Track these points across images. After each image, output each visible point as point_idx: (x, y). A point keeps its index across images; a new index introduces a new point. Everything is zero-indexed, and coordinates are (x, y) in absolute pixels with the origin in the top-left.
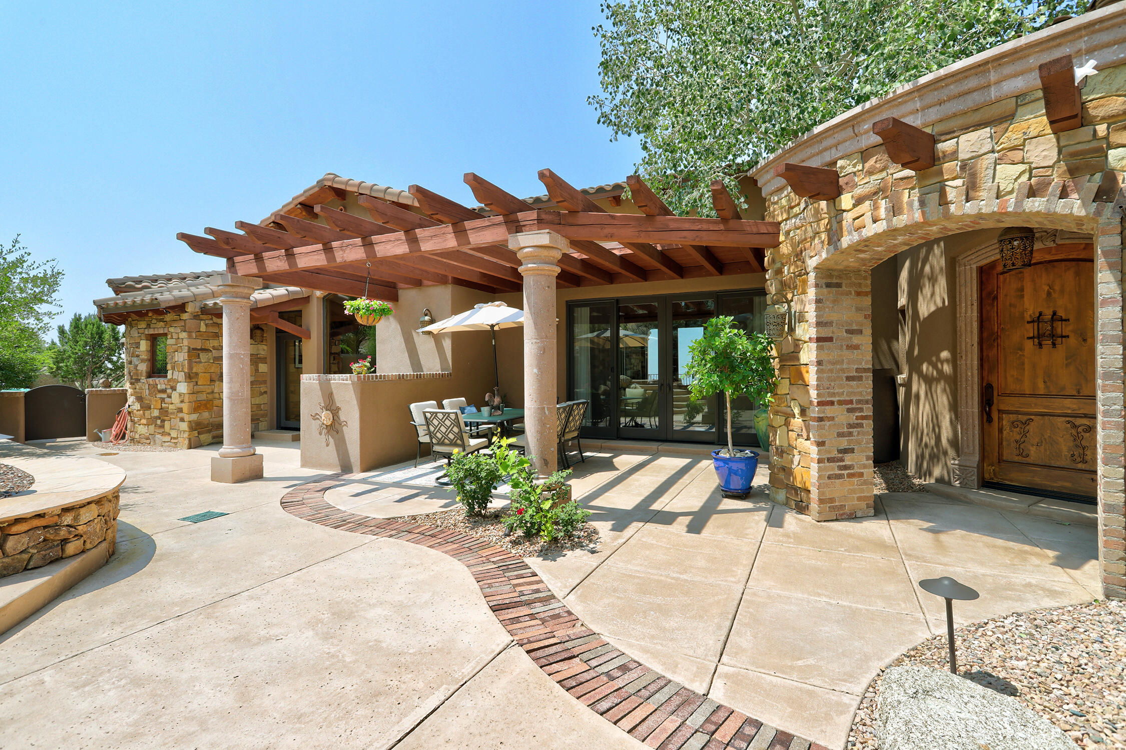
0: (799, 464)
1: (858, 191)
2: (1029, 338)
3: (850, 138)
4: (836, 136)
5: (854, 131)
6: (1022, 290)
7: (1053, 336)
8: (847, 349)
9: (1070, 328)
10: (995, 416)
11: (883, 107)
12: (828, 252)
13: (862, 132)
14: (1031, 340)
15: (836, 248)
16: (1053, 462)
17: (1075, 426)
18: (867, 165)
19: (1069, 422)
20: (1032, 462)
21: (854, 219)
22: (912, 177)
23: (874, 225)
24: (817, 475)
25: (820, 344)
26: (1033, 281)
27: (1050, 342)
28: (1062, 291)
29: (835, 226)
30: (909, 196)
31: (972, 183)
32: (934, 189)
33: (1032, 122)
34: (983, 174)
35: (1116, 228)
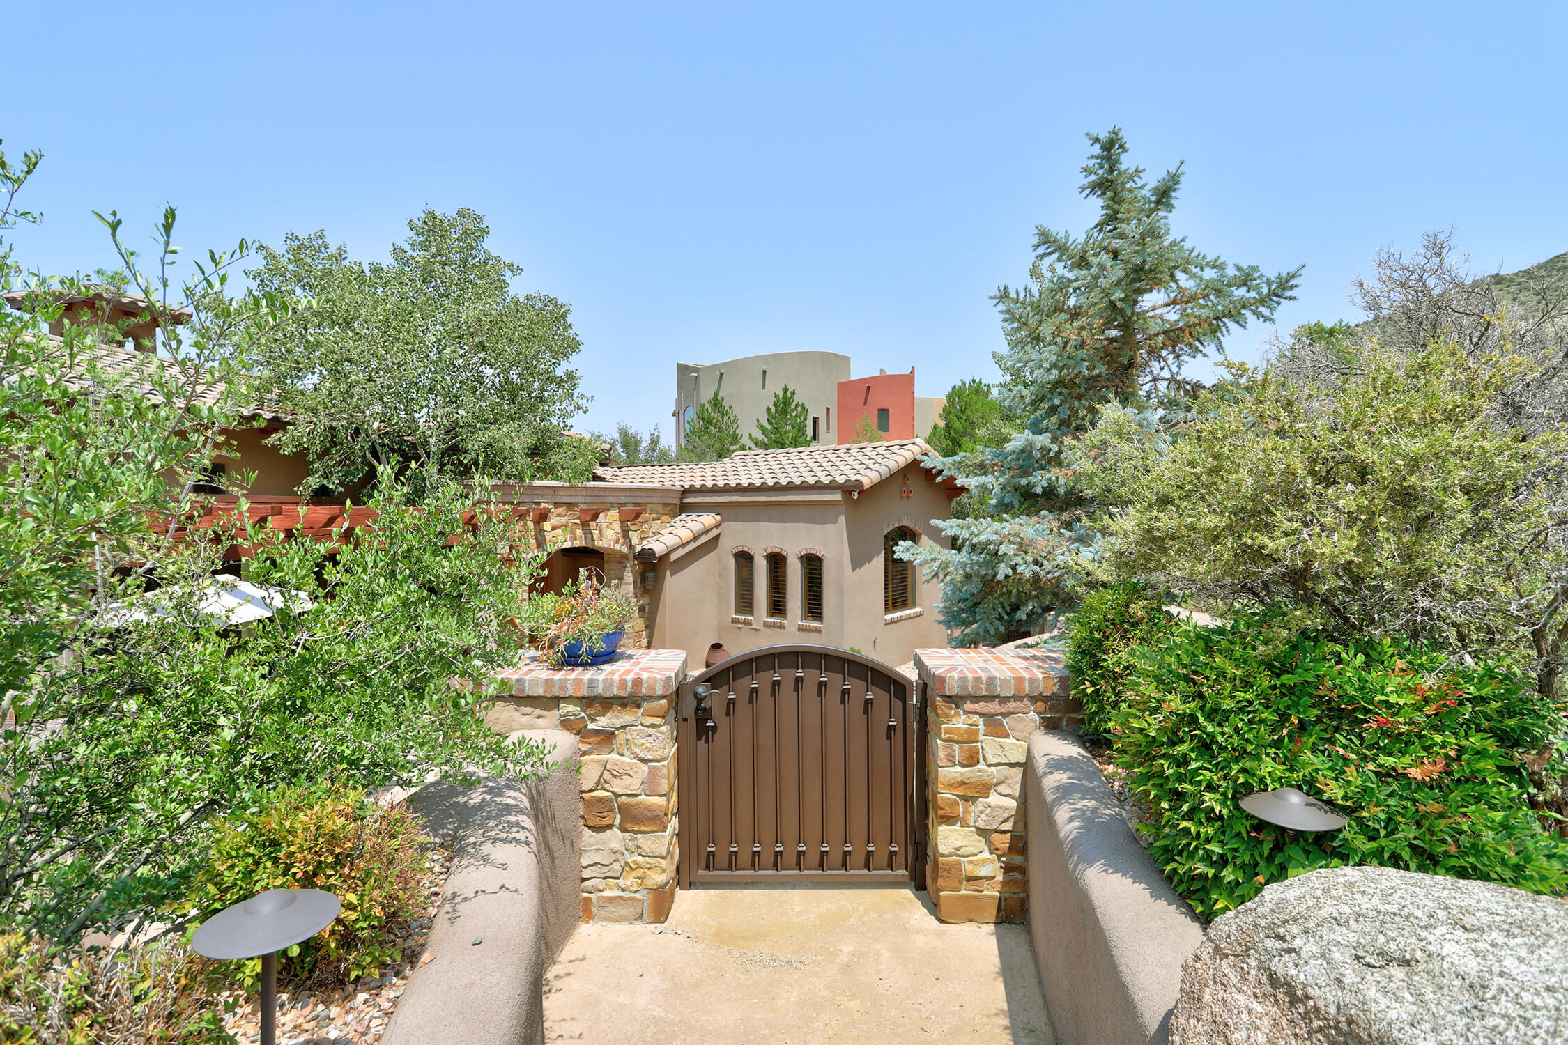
5: (554, 492)
18: (557, 511)
22: (579, 524)
29: (539, 537)
30: (579, 532)
31: (601, 533)
32: (588, 533)
33: (614, 514)
34: (604, 531)
35: (632, 558)
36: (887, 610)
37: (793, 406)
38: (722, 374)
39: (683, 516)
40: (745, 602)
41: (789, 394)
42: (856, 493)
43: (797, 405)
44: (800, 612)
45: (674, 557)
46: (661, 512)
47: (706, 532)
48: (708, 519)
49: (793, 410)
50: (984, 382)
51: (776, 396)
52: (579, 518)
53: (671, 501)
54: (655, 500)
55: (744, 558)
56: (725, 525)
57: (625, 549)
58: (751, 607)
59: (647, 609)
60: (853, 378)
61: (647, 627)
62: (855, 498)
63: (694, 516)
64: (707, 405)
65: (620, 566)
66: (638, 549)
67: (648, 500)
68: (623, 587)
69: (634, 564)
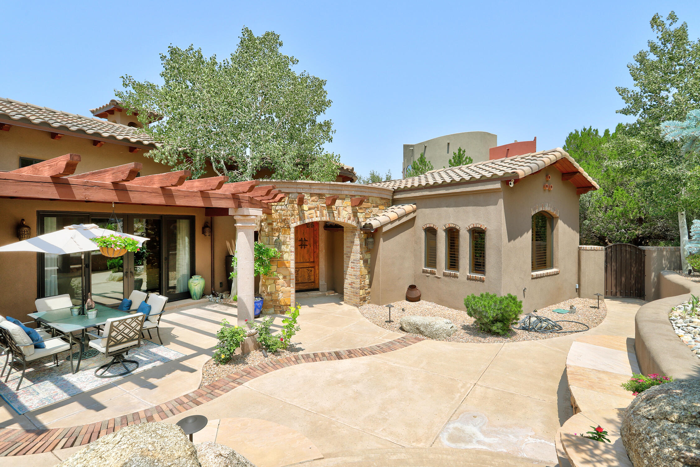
1: (310, 206)
7: (304, 245)
13: (313, 189)
16: (304, 281)
17: (308, 270)
18: (312, 199)
20: (299, 282)
21: (309, 214)
22: (325, 207)
23: (316, 218)
27: (304, 247)
29: (301, 214)
30: (325, 212)
31: (339, 213)
32: (331, 212)
33: (348, 202)
34: (341, 212)
35: (359, 229)
36: (534, 269)
37: (464, 159)
38: (426, 147)
39: (394, 207)
40: (431, 260)
41: (462, 152)
42: (512, 183)
43: (466, 158)
44: (468, 267)
45: (385, 229)
46: (379, 202)
47: (407, 215)
48: (408, 207)
49: (464, 161)
50: (593, 128)
51: (455, 154)
52: (325, 203)
53: (385, 197)
54: (375, 195)
55: (431, 232)
56: (419, 211)
57: (354, 224)
58: (435, 263)
59: (369, 261)
60: (498, 146)
61: (369, 273)
62: (512, 186)
63: (400, 206)
64: (417, 161)
65: (352, 234)
66: (363, 224)
67: (370, 194)
68: (354, 247)
69: (361, 233)
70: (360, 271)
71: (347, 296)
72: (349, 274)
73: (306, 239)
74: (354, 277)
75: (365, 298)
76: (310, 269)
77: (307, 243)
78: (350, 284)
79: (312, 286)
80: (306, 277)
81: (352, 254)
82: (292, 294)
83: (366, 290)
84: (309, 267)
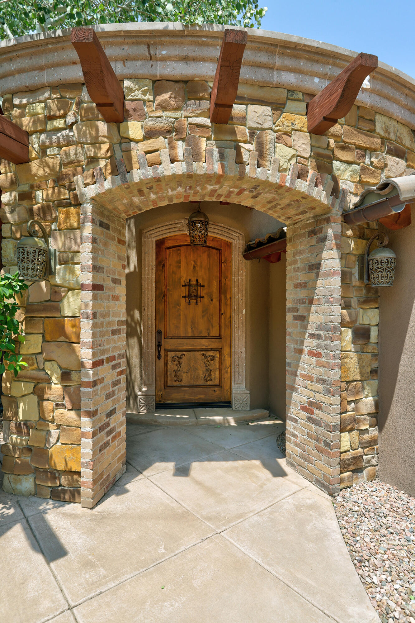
0: (58, 441)
1: (150, 123)
2: (183, 297)
3: (144, 59)
4: (126, 47)
5: (149, 51)
6: (179, 262)
7: (196, 297)
8: (113, 300)
9: (205, 291)
10: (163, 353)
11: (187, 39)
12: (113, 182)
13: (158, 56)
14: (184, 299)
15: (124, 180)
16: (195, 382)
17: (206, 357)
18: (160, 98)
19: (203, 354)
20: (184, 385)
21: (147, 153)
22: (207, 127)
23: (172, 165)
24: (91, 452)
25: (96, 292)
26: (186, 257)
27: (195, 301)
28: (201, 266)
29: (118, 154)
30: (207, 145)
31: (260, 152)
32: (229, 146)
33: (296, 117)
35: (340, 219)
57: (320, 195)
59: (374, 333)
61: (375, 373)
65: (315, 238)
68: (320, 283)
69: (343, 234)
70: (341, 366)
71: (297, 445)
72: (303, 376)
73: (200, 281)
74: (320, 387)
75: (357, 459)
76: (211, 353)
77: (202, 292)
78: (304, 409)
79: (214, 395)
80: (201, 372)
81: (313, 308)
82: (84, 435)
83: (362, 432)
84: (207, 350)
